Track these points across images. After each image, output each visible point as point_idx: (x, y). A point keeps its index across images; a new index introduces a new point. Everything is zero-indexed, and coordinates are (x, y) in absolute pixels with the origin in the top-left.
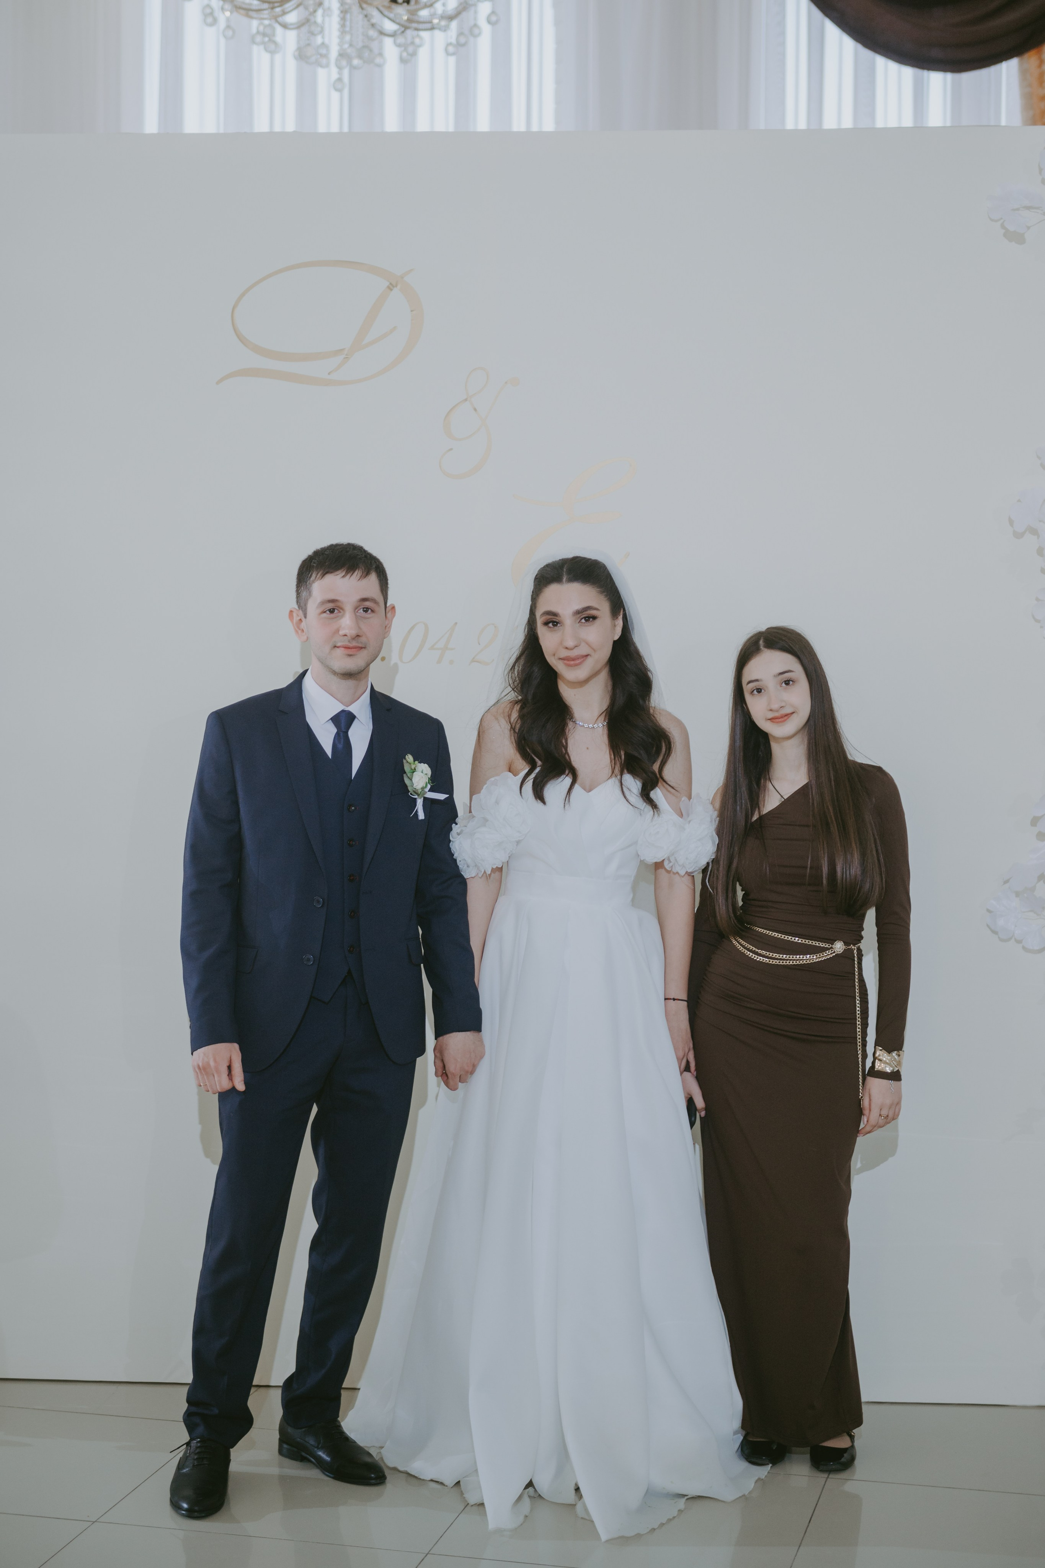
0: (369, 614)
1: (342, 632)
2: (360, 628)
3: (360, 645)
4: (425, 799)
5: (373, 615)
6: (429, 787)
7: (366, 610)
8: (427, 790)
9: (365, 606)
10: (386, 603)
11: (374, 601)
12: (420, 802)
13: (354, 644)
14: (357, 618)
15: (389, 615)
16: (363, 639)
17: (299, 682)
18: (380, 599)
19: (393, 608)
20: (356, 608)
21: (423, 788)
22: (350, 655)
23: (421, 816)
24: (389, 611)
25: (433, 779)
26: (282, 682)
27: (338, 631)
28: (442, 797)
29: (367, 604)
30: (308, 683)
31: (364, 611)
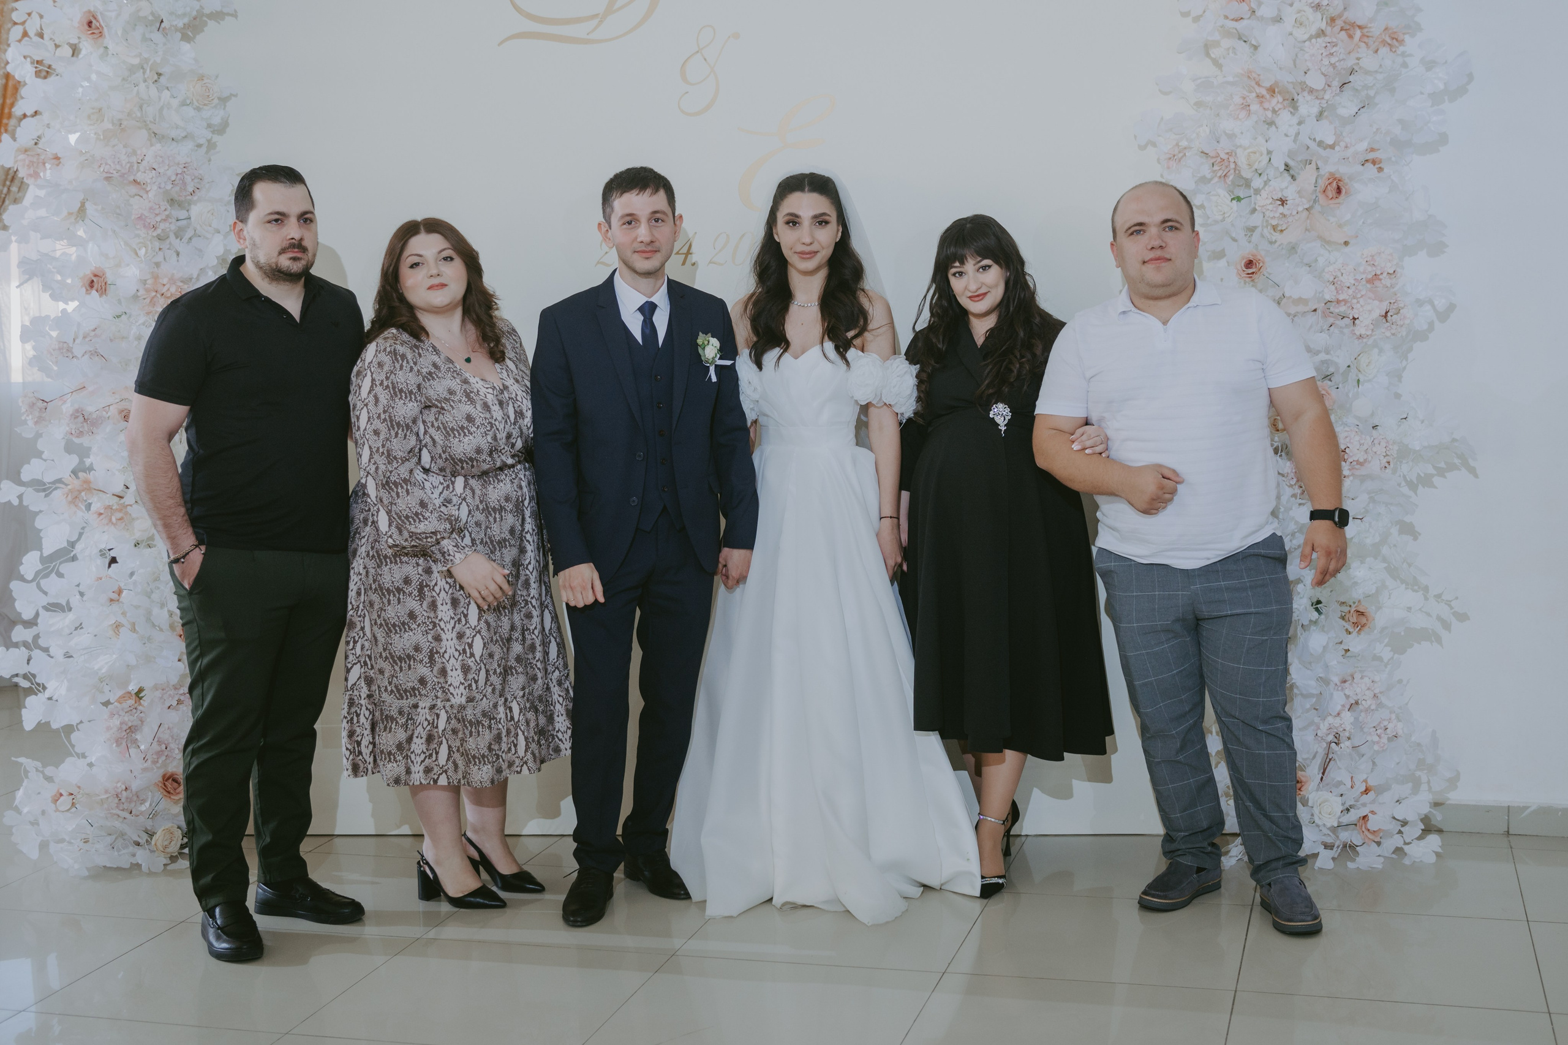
0: (660, 223)
1: (639, 240)
2: (653, 235)
3: (655, 249)
4: (716, 366)
5: (663, 223)
6: (718, 356)
7: (657, 220)
8: (717, 359)
9: (656, 217)
10: (674, 214)
11: (664, 213)
12: (712, 369)
13: (649, 248)
14: (650, 227)
15: (678, 223)
16: (657, 244)
17: (610, 281)
18: (669, 211)
19: (681, 217)
20: (649, 220)
21: (713, 358)
22: (647, 258)
23: (714, 379)
24: (676, 219)
25: (721, 350)
26: (598, 280)
27: (636, 238)
28: (728, 363)
29: (658, 215)
30: (618, 281)
31: (656, 221)
